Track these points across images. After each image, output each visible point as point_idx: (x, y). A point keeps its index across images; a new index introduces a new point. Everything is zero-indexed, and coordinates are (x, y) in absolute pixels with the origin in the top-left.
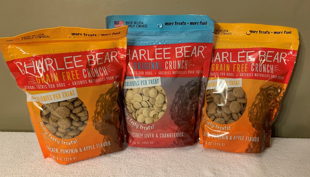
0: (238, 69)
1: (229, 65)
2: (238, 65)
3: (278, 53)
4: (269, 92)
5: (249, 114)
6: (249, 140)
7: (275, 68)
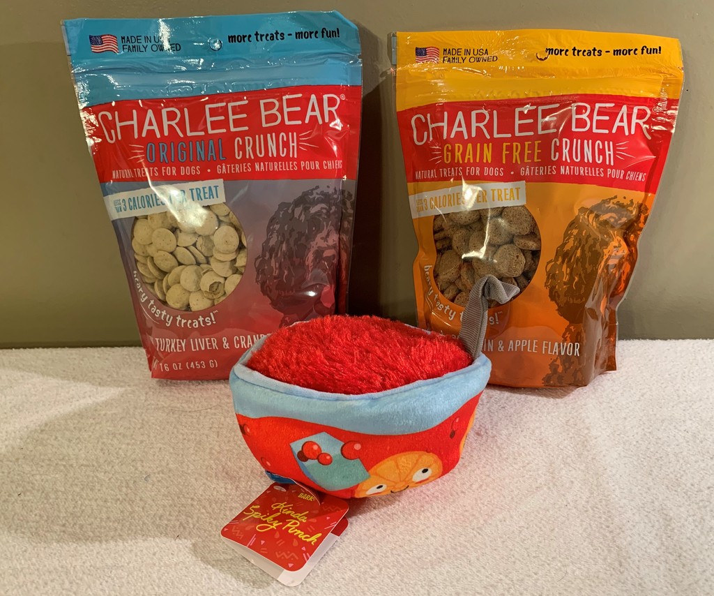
0: (516, 154)
1: (490, 144)
2: (515, 144)
3: (624, 108)
4: (604, 217)
5: (548, 278)
6: (551, 351)
7: (619, 150)
